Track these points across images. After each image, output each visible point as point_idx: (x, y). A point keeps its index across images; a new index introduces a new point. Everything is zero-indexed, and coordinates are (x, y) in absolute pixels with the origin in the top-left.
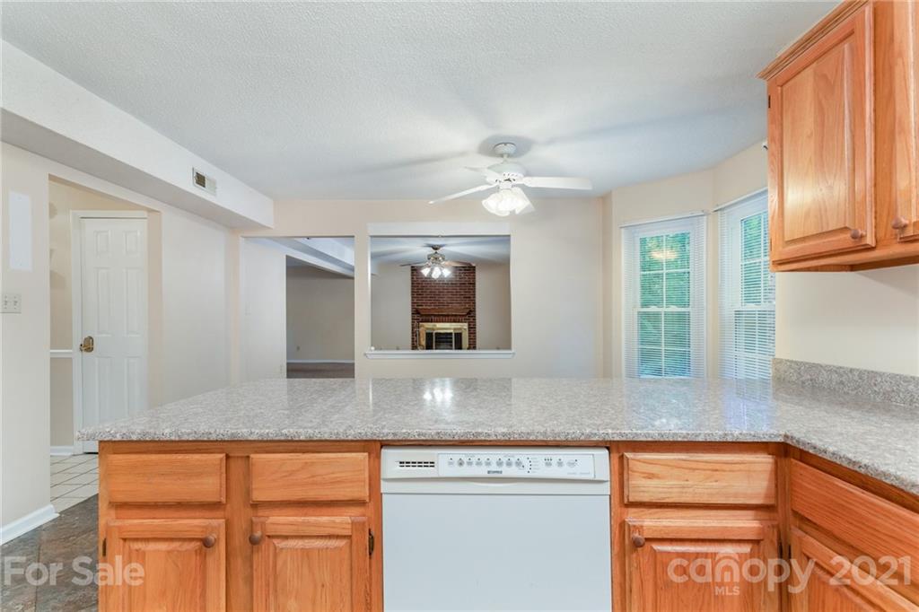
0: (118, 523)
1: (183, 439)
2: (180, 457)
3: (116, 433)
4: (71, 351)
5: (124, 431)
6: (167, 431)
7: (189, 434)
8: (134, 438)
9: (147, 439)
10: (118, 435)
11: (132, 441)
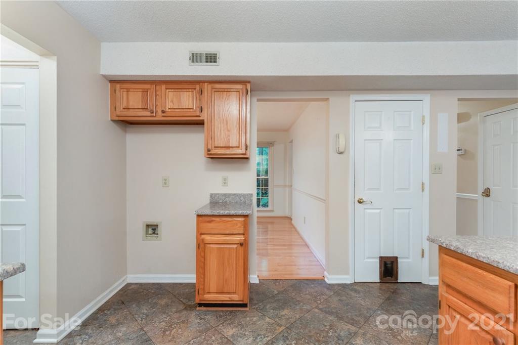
0: (446, 295)
1: (479, 259)
2: (480, 271)
3: (443, 242)
4: (477, 195)
5: (447, 242)
6: (470, 251)
7: (484, 258)
8: (452, 248)
9: (459, 251)
10: (444, 244)
11: (451, 250)
